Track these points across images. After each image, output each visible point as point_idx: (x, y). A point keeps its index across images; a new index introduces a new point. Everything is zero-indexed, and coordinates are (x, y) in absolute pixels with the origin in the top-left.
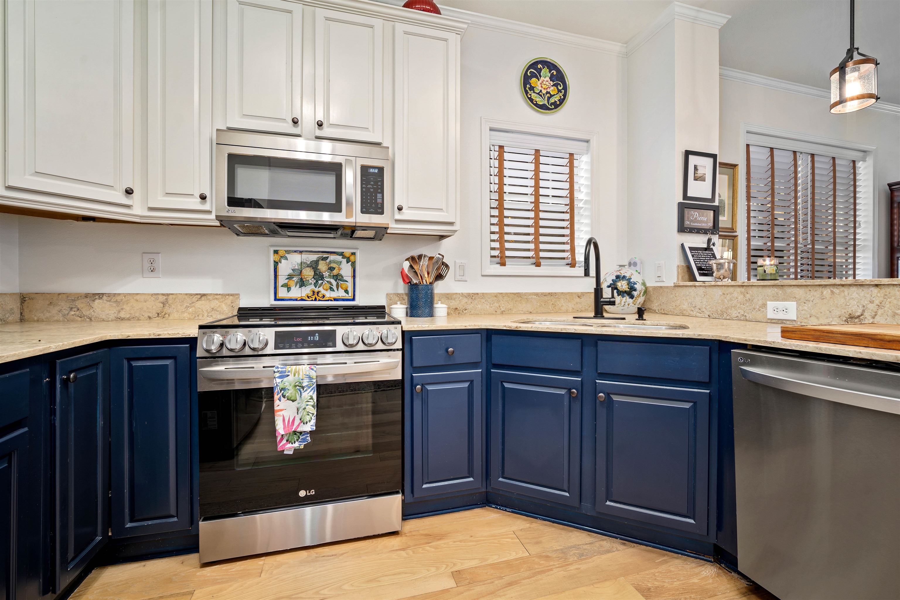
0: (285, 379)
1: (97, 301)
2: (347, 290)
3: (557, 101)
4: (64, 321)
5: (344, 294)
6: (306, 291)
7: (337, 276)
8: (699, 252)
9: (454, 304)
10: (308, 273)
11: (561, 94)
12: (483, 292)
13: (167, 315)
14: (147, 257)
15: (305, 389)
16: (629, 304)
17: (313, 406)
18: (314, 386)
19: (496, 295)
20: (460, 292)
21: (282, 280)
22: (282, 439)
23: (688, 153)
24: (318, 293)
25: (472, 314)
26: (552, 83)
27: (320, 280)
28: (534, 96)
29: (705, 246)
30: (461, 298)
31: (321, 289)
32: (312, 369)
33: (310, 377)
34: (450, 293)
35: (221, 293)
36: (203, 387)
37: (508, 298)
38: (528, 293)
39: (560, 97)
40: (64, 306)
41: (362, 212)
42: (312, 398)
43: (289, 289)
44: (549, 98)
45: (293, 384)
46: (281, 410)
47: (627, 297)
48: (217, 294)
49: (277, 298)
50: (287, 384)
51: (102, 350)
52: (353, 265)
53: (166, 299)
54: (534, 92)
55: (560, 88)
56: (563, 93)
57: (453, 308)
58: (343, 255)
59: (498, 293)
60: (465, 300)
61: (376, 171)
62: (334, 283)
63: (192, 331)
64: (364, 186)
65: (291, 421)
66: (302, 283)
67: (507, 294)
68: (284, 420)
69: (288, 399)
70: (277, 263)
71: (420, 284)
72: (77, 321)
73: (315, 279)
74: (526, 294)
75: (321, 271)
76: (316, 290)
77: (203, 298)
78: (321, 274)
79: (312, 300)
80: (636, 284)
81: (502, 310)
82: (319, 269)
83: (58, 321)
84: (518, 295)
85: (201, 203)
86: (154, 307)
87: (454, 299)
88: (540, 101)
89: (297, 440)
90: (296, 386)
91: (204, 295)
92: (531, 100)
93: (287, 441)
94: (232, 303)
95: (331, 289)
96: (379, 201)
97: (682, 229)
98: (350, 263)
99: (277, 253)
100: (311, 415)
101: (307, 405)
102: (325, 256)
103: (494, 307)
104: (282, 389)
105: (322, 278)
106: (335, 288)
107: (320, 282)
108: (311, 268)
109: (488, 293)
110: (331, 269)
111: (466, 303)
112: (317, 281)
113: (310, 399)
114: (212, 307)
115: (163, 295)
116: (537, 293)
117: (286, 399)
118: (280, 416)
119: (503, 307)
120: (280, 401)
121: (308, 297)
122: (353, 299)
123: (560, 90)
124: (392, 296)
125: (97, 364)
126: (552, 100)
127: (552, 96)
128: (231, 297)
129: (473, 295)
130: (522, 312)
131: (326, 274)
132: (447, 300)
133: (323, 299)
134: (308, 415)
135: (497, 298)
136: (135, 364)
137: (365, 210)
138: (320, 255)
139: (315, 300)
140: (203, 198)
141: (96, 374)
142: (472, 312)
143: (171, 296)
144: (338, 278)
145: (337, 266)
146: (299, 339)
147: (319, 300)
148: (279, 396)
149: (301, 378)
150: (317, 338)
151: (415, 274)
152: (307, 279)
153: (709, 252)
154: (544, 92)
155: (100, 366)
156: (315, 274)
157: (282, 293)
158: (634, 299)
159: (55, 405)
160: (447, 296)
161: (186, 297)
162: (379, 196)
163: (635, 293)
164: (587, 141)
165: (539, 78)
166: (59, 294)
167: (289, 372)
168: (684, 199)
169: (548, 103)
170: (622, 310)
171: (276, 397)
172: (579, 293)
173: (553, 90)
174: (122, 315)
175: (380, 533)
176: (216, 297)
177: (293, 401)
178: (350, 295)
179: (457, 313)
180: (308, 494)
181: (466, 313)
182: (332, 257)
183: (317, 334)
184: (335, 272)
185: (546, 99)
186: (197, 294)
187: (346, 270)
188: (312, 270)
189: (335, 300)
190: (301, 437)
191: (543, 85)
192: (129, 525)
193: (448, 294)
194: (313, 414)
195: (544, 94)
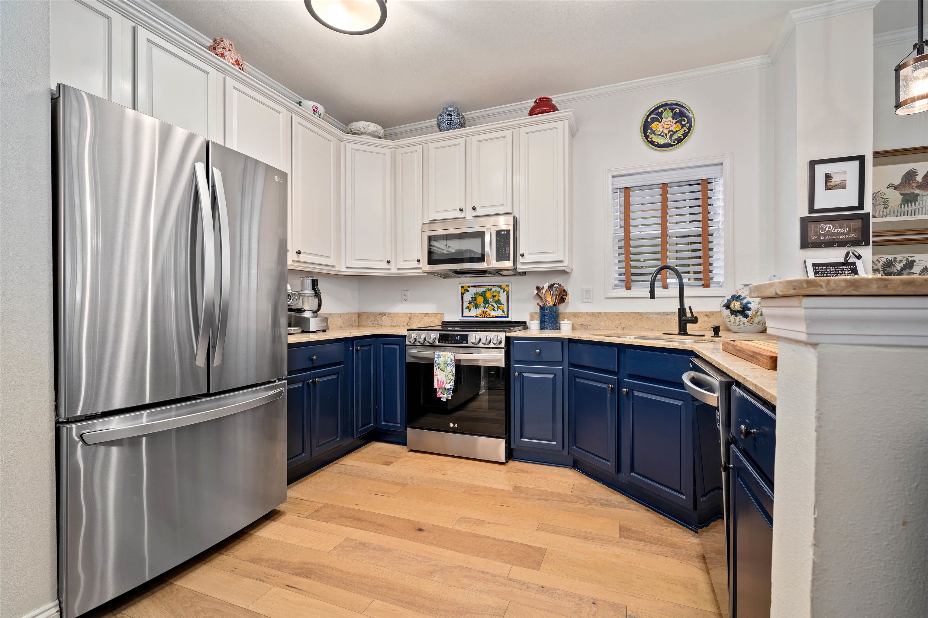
0: (440, 359)
1: (384, 317)
2: (503, 310)
3: (681, 136)
4: (372, 326)
5: (502, 313)
6: (479, 311)
7: (497, 301)
8: (828, 268)
9: (580, 321)
10: (480, 300)
11: (685, 129)
12: (605, 312)
13: (411, 325)
14: (403, 293)
15: (448, 365)
16: (744, 324)
17: (452, 375)
18: (453, 364)
19: (617, 314)
20: (585, 311)
21: (466, 304)
22: (439, 391)
23: (813, 164)
24: (486, 312)
25: (595, 329)
26: (674, 121)
27: (487, 304)
28: (655, 139)
29: (842, 260)
30: (586, 316)
31: (488, 310)
32: (452, 355)
33: (451, 359)
34: (577, 313)
35: (435, 312)
36: (409, 360)
37: (628, 316)
38: (649, 312)
39: (685, 131)
40: (372, 319)
41: (497, 261)
42: (452, 371)
43: (470, 310)
44: (671, 136)
45: (443, 362)
46: (437, 375)
47: (740, 316)
48: (433, 313)
49: (463, 315)
50: (440, 361)
51: (373, 339)
52: (507, 293)
53: (411, 316)
54: (655, 135)
55: (683, 123)
56: (687, 127)
57: (579, 324)
58: (501, 287)
59: (619, 312)
60: (589, 318)
61: (505, 233)
62: (495, 306)
63: (404, 332)
64: (498, 243)
65: (442, 382)
66: (477, 306)
67: (627, 313)
68: (438, 381)
69: (441, 370)
70: (463, 294)
71: (545, 306)
72: (377, 326)
73: (484, 303)
74: (646, 313)
75: (488, 298)
76: (485, 310)
77: (427, 315)
78: (488, 300)
79: (482, 317)
80: (751, 303)
81: (623, 326)
82: (486, 297)
83: (370, 326)
84: (639, 314)
85: (418, 264)
86: (406, 320)
87: (580, 317)
88: (662, 141)
89: (446, 393)
90: (445, 363)
91: (427, 314)
92: (652, 143)
93: (441, 393)
94: (440, 318)
95: (494, 310)
96: (507, 252)
97: (805, 244)
98: (506, 292)
99: (463, 288)
100: (451, 380)
101: (449, 374)
102: (490, 288)
103: (615, 324)
104: (438, 364)
105: (488, 302)
106: (496, 309)
107: (487, 305)
108: (482, 296)
109: (610, 312)
110: (494, 296)
111: (591, 320)
112: (485, 305)
113: (451, 371)
114: (431, 320)
115: (410, 313)
116: (659, 312)
117: (440, 370)
118: (436, 378)
119: (624, 324)
120: (437, 370)
121: (480, 315)
122: (508, 317)
123: (684, 125)
124: (533, 315)
125: (371, 345)
126: (675, 137)
127: (674, 133)
128: (440, 315)
129: (596, 314)
130: (643, 329)
131: (491, 300)
132: (574, 317)
133: (489, 317)
134: (449, 379)
135: (618, 316)
136: (385, 346)
137: (498, 259)
138: (487, 288)
139: (484, 317)
140: (418, 261)
141: (370, 349)
142: (596, 328)
143: (413, 314)
144: (498, 302)
145: (497, 294)
146: (450, 339)
147: (487, 317)
148: (436, 367)
149: (447, 359)
150: (459, 338)
151: (541, 300)
152: (480, 303)
153: (848, 267)
154: (666, 131)
155: (372, 346)
156: (484, 300)
157: (466, 312)
158: (749, 318)
159: (354, 359)
160: (575, 315)
161: (419, 314)
162: (507, 249)
163: (749, 313)
164: (721, 164)
165: (661, 120)
166: (371, 313)
167: (441, 355)
168: (810, 213)
169: (671, 141)
170: (739, 329)
171: (435, 368)
172: (708, 312)
173: (676, 127)
174: (394, 324)
175: (493, 460)
176: (433, 315)
177: (443, 371)
178: (505, 314)
179: (583, 328)
180: (454, 426)
181: (590, 328)
182: (494, 289)
183: (459, 336)
184: (496, 298)
185: (668, 137)
186: (424, 313)
187: (503, 297)
188: (483, 298)
189: (496, 317)
190: (448, 392)
191: (665, 126)
192: (383, 423)
193: (575, 313)
194: (452, 380)
195: (666, 134)
